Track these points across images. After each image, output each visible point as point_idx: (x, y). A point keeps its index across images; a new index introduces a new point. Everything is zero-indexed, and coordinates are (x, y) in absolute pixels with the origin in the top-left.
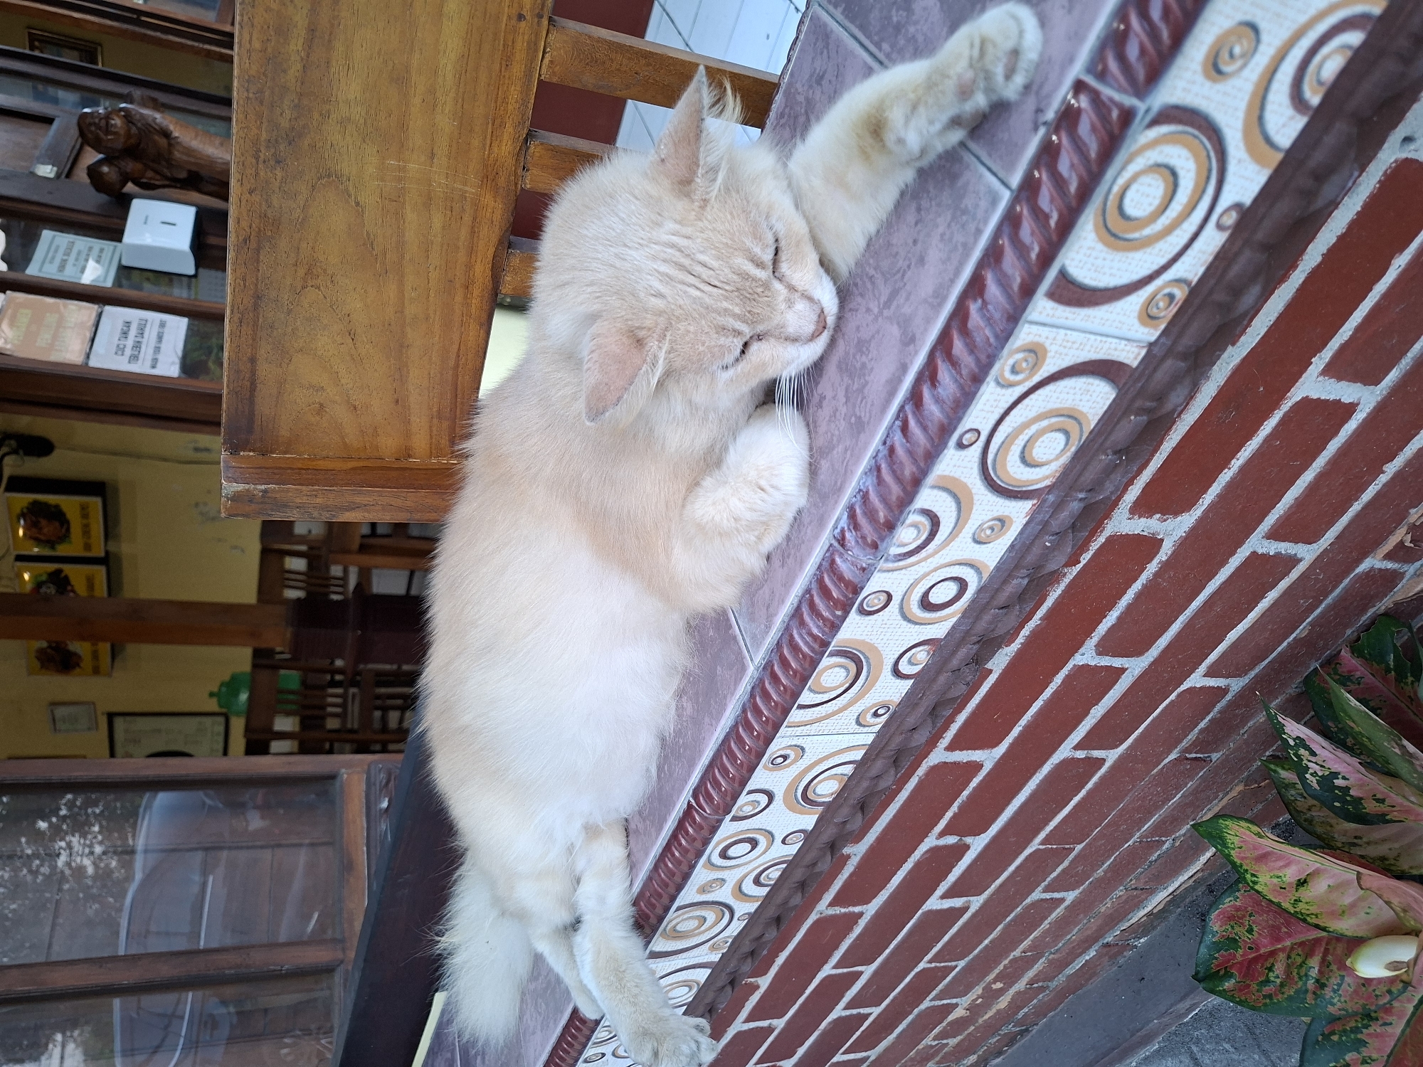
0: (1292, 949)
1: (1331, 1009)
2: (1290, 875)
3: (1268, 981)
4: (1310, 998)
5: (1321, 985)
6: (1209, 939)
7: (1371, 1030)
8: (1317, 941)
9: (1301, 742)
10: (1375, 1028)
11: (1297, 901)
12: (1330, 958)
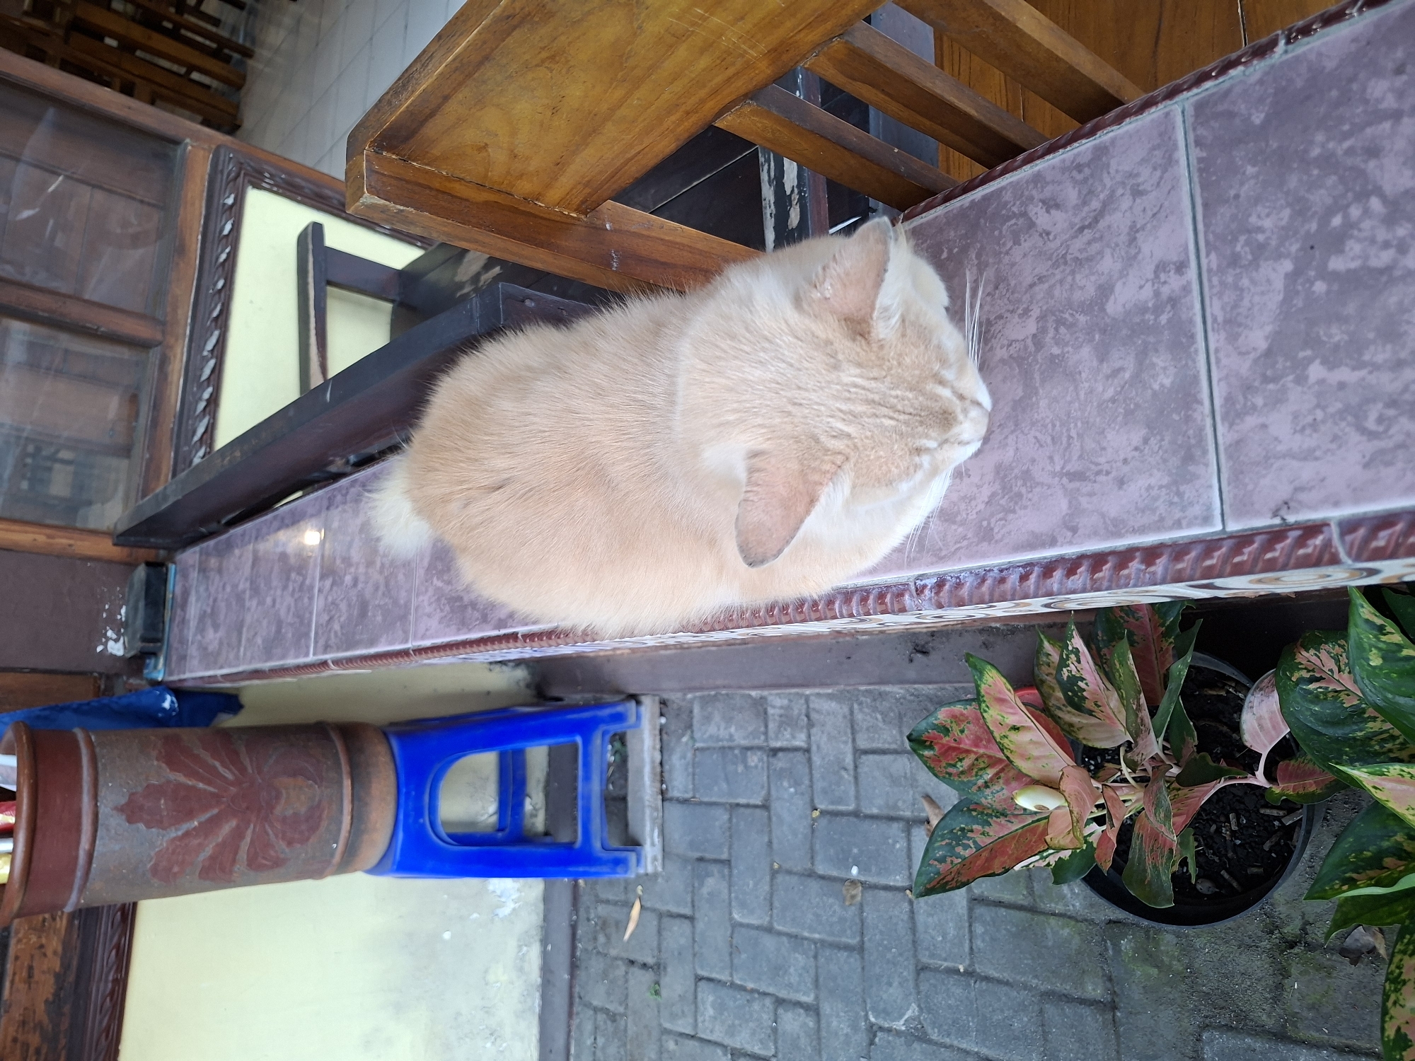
0: (982, 756)
1: (983, 800)
2: (1011, 720)
3: (954, 766)
4: (974, 789)
5: (986, 785)
6: (932, 720)
7: (998, 820)
8: (1000, 761)
9: (1076, 651)
10: (1002, 820)
11: (1005, 737)
12: (1002, 775)
